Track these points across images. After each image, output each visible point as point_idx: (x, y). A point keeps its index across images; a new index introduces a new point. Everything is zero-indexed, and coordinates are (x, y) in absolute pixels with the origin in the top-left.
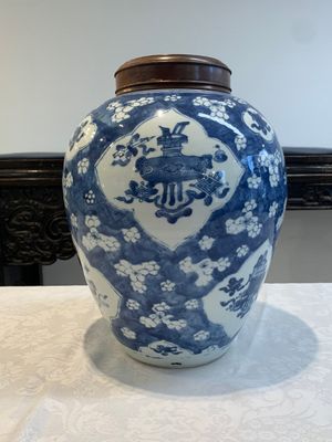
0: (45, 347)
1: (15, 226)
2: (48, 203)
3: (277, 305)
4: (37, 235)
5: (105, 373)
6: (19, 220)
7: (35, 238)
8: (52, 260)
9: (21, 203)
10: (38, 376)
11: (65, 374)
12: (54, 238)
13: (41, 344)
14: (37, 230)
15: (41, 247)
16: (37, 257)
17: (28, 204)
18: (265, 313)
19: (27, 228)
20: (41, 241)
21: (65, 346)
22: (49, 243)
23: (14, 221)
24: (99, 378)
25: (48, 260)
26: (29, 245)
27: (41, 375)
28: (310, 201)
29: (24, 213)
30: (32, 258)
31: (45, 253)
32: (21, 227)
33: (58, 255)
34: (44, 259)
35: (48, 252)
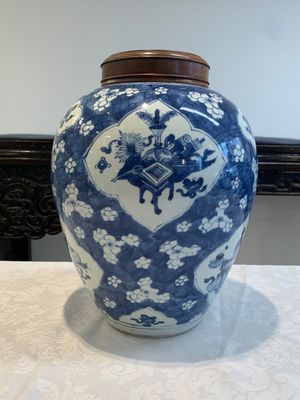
1: (7, 202)
2: (38, 181)
3: (256, 287)
4: (27, 211)
6: (11, 197)
7: (25, 214)
8: (41, 234)
9: (13, 181)
11: (57, 351)
12: (44, 214)
14: (28, 206)
15: (32, 222)
16: (28, 231)
17: (21, 182)
18: (245, 295)
19: (19, 204)
20: (31, 216)
22: (40, 220)
23: (6, 197)
25: (38, 234)
26: (20, 219)
28: (281, 187)
29: (17, 190)
30: (22, 233)
31: (35, 228)
32: (13, 204)
33: (47, 230)
34: (34, 234)
35: (38, 227)
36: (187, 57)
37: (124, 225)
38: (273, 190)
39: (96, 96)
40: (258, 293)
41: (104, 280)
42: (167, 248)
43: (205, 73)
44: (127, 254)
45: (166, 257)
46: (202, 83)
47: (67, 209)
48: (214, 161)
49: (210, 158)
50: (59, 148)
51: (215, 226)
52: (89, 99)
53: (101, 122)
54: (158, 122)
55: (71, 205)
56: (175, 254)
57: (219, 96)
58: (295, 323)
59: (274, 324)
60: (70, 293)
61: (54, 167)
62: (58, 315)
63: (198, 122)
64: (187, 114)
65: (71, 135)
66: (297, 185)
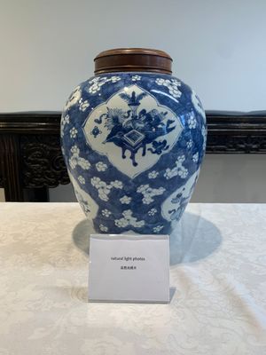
0: (54, 243)
1: (30, 161)
2: (53, 146)
3: (208, 218)
4: (45, 167)
6: (33, 157)
7: (44, 170)
8: (56, 184)
9: (34, 146)
11: (68, 261)
12: (57, 170)
13: (52, 241)
14: (45, 164)
15: (49, 175)
16: (46, 182)
18: (200, 223)
19: (39, 163)
20: (48, 171)
21: (67, 242)
22: (54, 173)
23: (30, 158)
25: (53, 185)
26: (40, 174)
28: (230, 148)
29: (37, 152)
30: (42, 183)
31: (51, 180)
32: (35, 162)
33: (60, 181)
34: (51, 184)
35: (53, 179)
36: (155, 53)
37: (112, 174)
38: (224, 150)
39: (90, 82)
40: (209, 222)
41: (100, 213)
42: (142, 189)
43: (169, 65)
44: (115, 194)
45: (142, 196)
46: (166, 72)
47: (72, 164)
48: (173, 128)
49: (171, 126)
50: (65, 120)
51: (175, 174)
52: (86, 85)
53: (94, 101)
54: (134, 101)
55: (75, 161)
56: (148, 194)
57: (179, 81)
58: (234, 242)
59: (219, 243)
60: (77, 224)
61: (62, 134)
62: (69, 238)
63: (163, 100)
64: (155, 94)
65: (74, 111)
66: (243, 146)
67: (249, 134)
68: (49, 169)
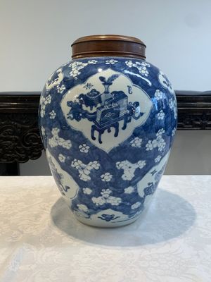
1: (2, 138)
2: (24, 124)
4: (16, 144)
5: (60, 228)
6: (5, 134)
7: (16, 146)
8: (26, 160)
9: (6, 124)
10: (19, 230)
12: (27, 146)
14: (16, 140)
15: (18, 150)
16: (17, 158)
17: (11, 124)
19: (10, 140)
20: (19, 148)
22: (24, 149)
23: (2, 135)
24: (56, 231)
25: (23, 160)
26: (12, 150)
27: (21, 230)
28: (187, 124)
29: (8, 130)
30: (13, 159)
31: (21, 155)
32: (6, 139)
33: (29, 157)
34: (21, 159)
35: (23, 155)
66: (199, 123)
67: (204, 112)
68: (19, 145)
